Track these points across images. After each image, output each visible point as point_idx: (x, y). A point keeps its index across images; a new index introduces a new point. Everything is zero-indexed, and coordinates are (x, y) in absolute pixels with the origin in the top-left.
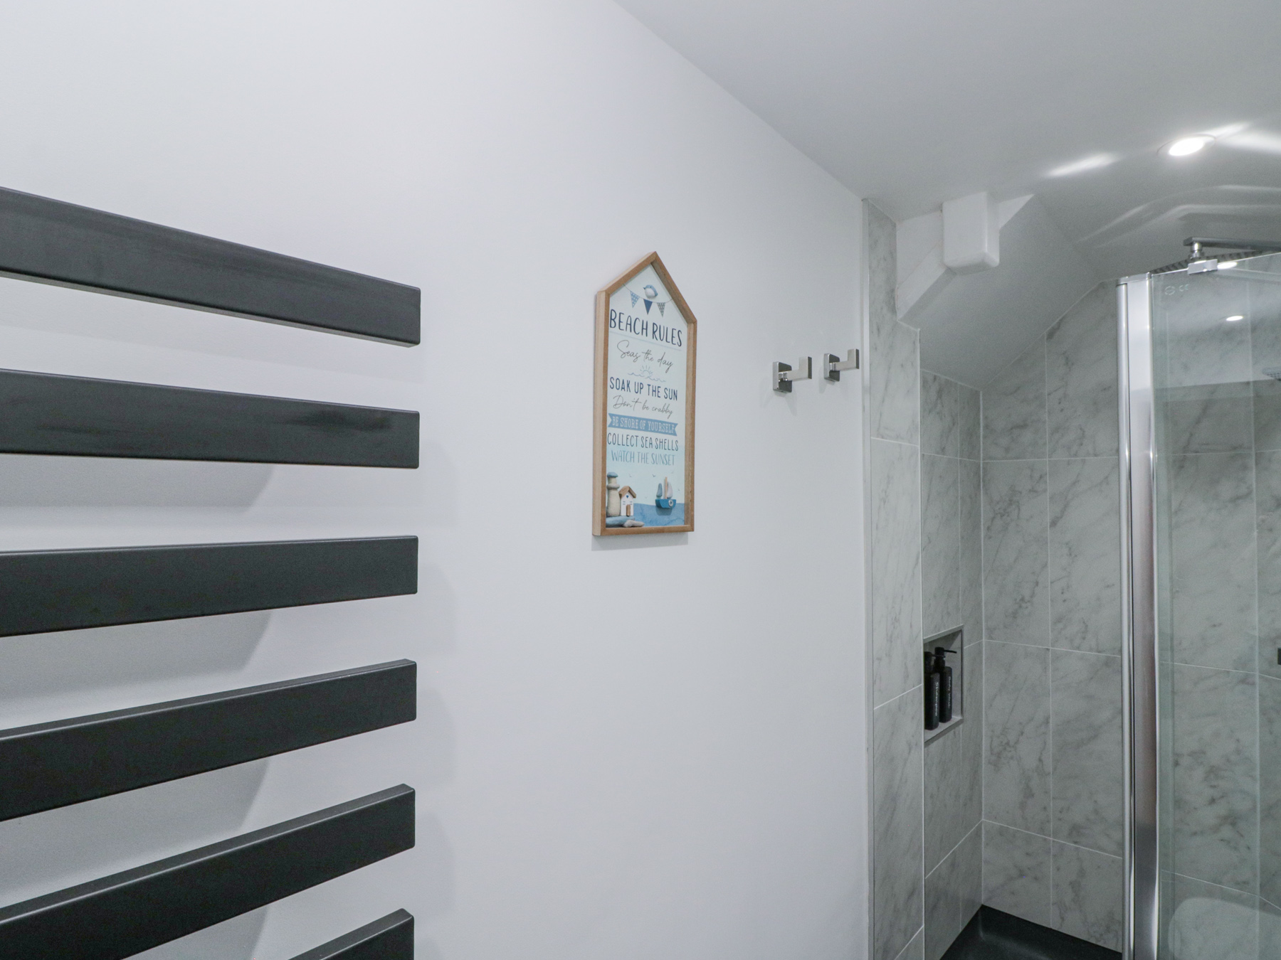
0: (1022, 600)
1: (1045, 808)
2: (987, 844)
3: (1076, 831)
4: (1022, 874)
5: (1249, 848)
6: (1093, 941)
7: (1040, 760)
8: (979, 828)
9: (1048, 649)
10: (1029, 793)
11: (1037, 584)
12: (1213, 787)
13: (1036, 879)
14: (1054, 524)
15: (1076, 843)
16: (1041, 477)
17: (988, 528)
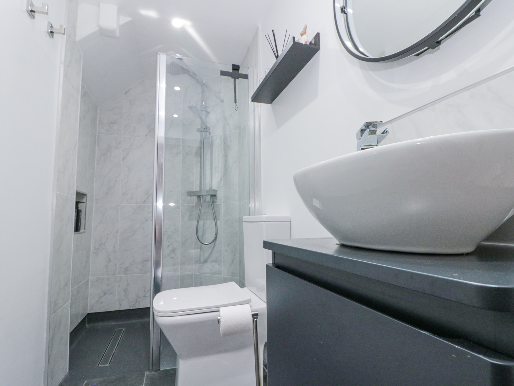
0: (110, 187)
1: (115, 265)
2: (91, 287)
3: (126, 270)
4: (105, 294)
5: (178, 258)
6: (131, 308)
7: (114, 247)
8: (88, 280)
9: (119, 205)
10: (109, 261)
11: (116, 181)
12: (169, 242)
13: (111, 293)
14: (123, 159)
15: (126, 274)
16: (120, 142)
17: (98, 160)
